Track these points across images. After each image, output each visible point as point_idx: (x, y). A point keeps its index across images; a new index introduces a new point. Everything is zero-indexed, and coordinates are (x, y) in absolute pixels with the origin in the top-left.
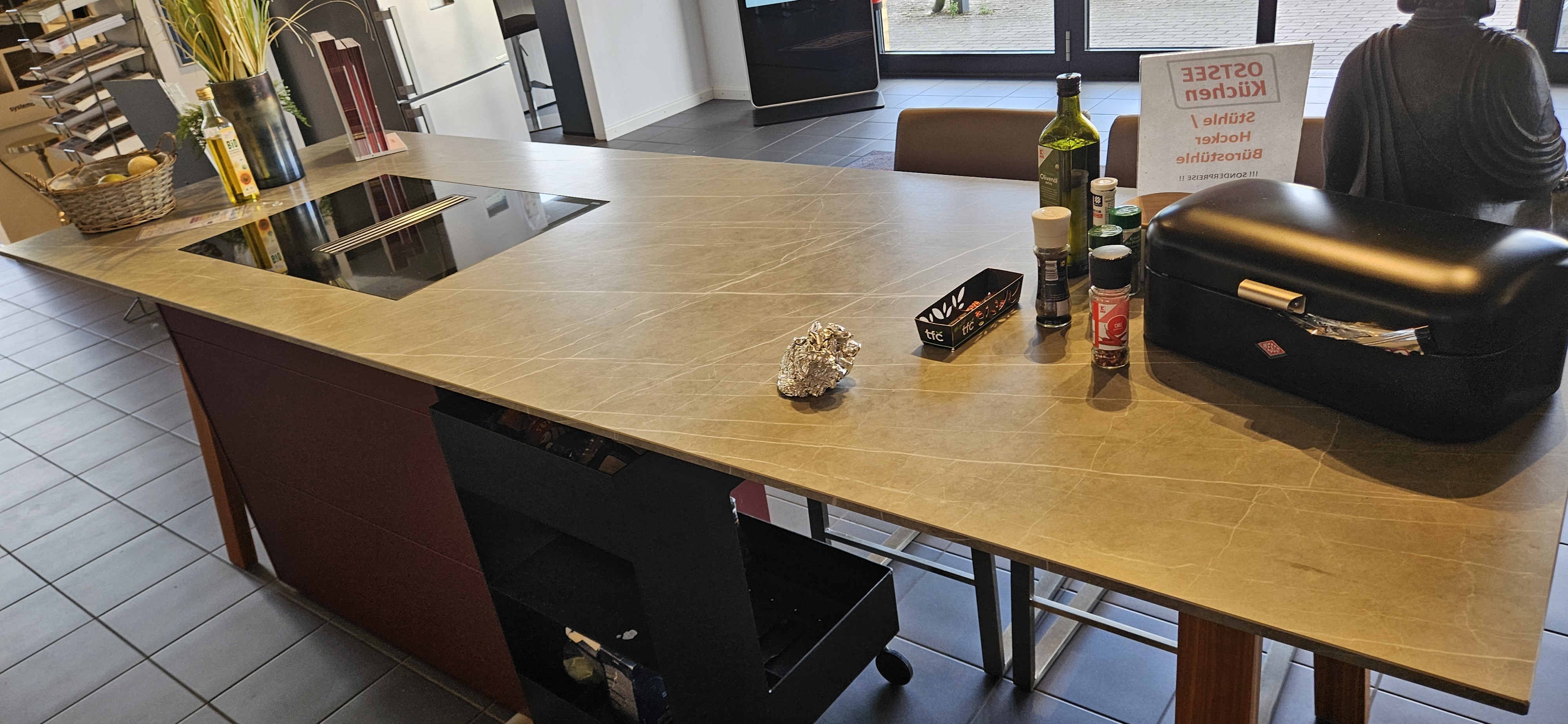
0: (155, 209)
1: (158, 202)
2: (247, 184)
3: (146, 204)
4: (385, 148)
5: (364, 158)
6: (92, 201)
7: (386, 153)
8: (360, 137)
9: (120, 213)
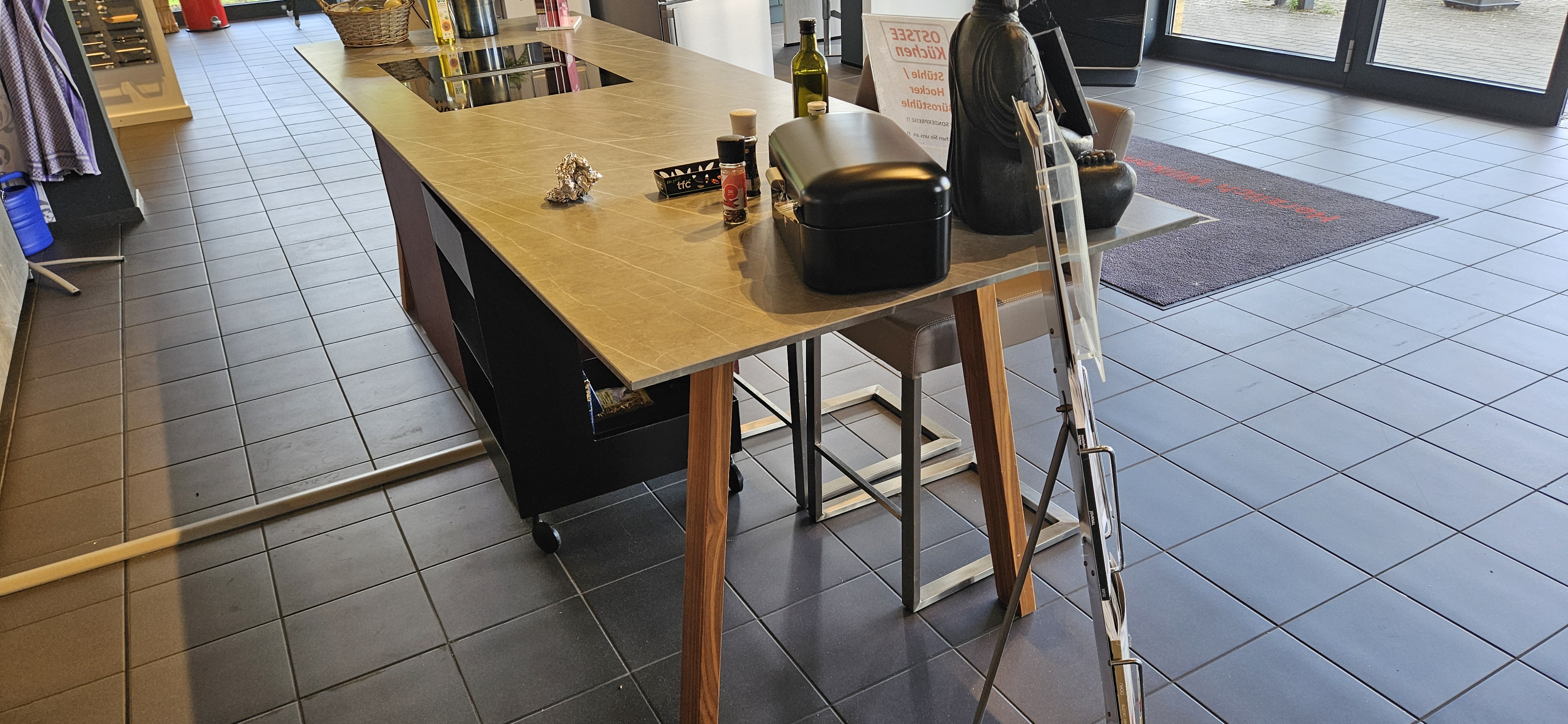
0: (389, 37)
1: (392, 33)
2: (446, 30)
3: (383, 32)
4: (558, 25)
5: (542, 29)
6: (348, 23)
7: (558, 28)
8: (542, 12)
9: (365, 35)
